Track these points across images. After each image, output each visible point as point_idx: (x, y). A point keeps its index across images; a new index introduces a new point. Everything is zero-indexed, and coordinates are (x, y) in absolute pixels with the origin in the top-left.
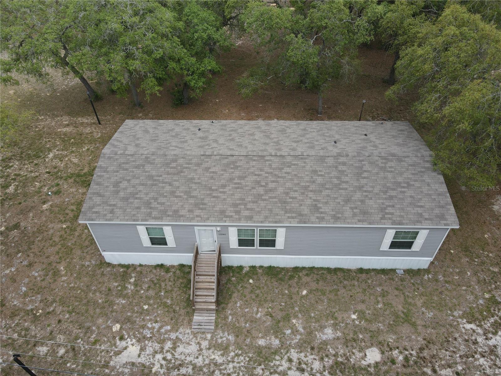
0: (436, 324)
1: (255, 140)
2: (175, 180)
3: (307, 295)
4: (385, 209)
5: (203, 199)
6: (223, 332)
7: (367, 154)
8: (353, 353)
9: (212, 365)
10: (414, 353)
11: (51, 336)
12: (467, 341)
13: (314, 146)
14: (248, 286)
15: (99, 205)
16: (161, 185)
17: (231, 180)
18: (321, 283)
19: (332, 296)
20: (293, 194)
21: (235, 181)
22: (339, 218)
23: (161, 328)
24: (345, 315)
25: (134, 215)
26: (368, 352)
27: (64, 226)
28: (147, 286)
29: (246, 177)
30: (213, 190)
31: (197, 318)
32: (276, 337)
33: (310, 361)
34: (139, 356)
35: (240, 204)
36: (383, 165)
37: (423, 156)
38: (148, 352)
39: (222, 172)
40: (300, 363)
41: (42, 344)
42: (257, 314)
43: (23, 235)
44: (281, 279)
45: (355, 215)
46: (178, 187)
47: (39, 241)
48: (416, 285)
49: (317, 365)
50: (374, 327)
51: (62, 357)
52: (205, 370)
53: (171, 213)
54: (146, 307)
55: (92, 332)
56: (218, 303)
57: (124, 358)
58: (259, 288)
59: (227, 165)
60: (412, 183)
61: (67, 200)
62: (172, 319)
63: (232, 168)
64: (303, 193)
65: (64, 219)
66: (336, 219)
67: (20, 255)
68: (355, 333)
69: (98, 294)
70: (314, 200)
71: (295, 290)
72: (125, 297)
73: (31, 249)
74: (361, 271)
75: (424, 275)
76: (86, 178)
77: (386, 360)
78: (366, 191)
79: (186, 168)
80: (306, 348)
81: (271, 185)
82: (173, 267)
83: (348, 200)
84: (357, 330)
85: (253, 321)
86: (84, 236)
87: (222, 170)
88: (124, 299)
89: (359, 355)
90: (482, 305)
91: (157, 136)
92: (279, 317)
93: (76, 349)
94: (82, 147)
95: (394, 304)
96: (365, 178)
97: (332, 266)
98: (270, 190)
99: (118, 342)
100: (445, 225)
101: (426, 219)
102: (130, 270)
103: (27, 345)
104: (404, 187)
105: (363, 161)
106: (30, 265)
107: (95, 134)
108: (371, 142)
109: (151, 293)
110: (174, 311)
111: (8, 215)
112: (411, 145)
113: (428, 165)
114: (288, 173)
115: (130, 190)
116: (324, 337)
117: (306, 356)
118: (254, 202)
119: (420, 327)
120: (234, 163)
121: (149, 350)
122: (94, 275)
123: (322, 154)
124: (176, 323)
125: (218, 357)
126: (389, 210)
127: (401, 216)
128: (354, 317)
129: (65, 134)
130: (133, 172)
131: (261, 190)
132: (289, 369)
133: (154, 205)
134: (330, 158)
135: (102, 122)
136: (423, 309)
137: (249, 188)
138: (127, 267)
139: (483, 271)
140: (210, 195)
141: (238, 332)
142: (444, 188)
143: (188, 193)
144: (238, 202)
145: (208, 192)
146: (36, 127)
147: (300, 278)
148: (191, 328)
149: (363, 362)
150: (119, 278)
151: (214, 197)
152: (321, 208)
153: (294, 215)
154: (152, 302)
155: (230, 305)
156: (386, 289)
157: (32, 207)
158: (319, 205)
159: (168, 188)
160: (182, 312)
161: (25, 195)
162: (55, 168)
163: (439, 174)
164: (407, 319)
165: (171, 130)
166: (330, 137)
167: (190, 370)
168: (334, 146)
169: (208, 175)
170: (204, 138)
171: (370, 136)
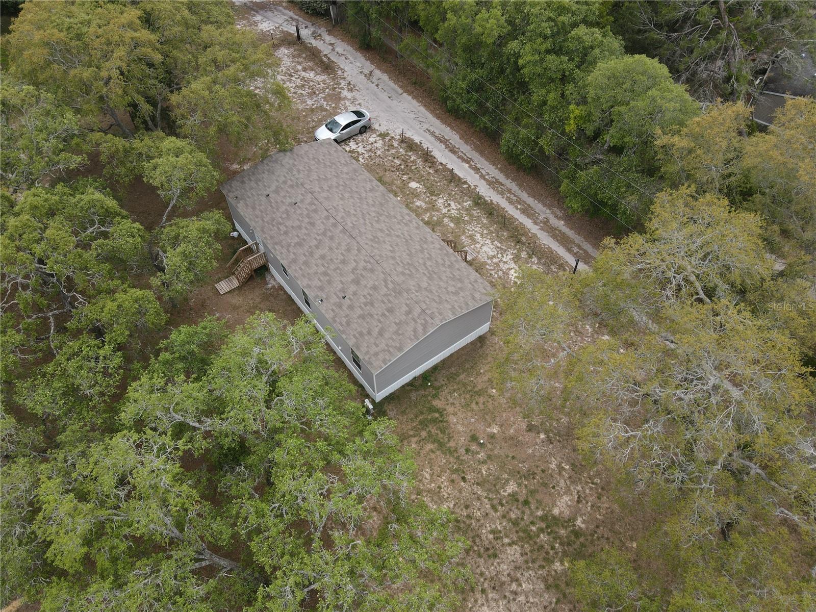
1: (331, 249)
8: (420, 192)
10: (397, 173)
12: (372, 159)
17: (388, 235)
20: (371, 202)
21: (388, 232)
23: (491, 270)
26: (414, 187)
33: (441, 204)
49: (440, 201)
50: (398, 190)
53: (445, 252)
61: (473, 420)
77: (411, 180)
78: (337, 174)
79: (402, 263)
80: (436, 209)
81: (373, 214)
83: (352, 179)
84: (405, 195)
89: (419, 190)
96: (326, 176)
98: (378, 213)
104: (318, 160)
105: (310, 180)
114: (356, 211)
115: (451, 283)
116: (423, 204)
117: (440, 206)
118: (395, 218)
120: (372, 240)
121: (507, 266)
124: (482, 265)
125: (478, 236)
126: (343, 162)
128: (399, 199)
131: (383, 218)
133: (447, 263)
137: (387, 224)
140: (411, 240)
143: (422, 251)
144: (403, 225)
149: (421, 187)
151: (411, 237)
152: (370, 188)
153: (387, 198)
162: (453, 481)
165: (362, 317)
166: (287, 212)
167: (496, 242)
168: (302, 201)
169: (396, 249)
170: (357, 282)
171: (266, 193)
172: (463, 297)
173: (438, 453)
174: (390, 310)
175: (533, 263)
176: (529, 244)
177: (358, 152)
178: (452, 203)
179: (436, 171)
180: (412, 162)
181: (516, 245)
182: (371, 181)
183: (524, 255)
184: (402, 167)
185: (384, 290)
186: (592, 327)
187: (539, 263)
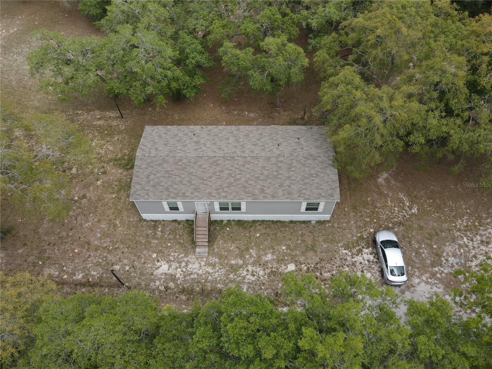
0: (327, 251)
1: (229, 143)
2: (182, 174)
3: (259, 236)
4: (302, 191)
5: (199, 186)
6: (213, 257)
7: (296, 155)
8: (281, 267)
9: (207, 274)
10: (313, 266)
11: (120, 260)
12: (341, 259)
13: (265, 149)
14: (226, 232)
15: (140, 190)
16: (174, 177)
17: (215, 173)
18: (267, 230)
19: (273, 237)
20: (250, 182)
21: (217, 174)
22: (275, 196)
23: (179, 255)
24: (279, 247)
25: (160, 196)
26: (289, 266)
27: (114, 196)
28: (168, 232)
29: (223, 171)
30: (204, 180)
31: (198, 250)
32: (241, 259)
33: (258, 271)
34: (168, 270)
35: (220, 189)
36: (304, 162)
37: (328, 156)
38: (173, 268)
39: (209, 168)
40: (253, 272)
41: (116, 265)
42: (231, 247)
43: (90, 203)
44: (245, 228)
45: (284, 194)
46: (184, 178)
47: (100, 206)
48: (321, 230)
49: (261, 273)
50: (294, 253)
51: (128, 271)
52: (203, 276)
53: (181, 195)
54: (169, 244)
55: (142, 258)
56: (209, 242)
57: (160, 271)
58: (232, 233)
59: (212, 163)
60: (319, 174)
61: (111, 178)
62: (184, 251)
63: (215, 165)
64: (256, 182)
65: (112, 191)
66: (273, 197)
67: (91, 215)
68: (284, 256)
69: (141, 237)
70: (262, 186)
71: (252, 234)
72: (157, 239)
73: (97, 211)
74: (291, 222)
75: (327, 224)
76: (121, 162)
77: (297, 269)
78: (292, 180)
79: (188, 165)
80: (256, 264)
81: (238, 176)
82: (182, 221)
83: (281, 186)
84: (284, 254)
85: (229, 251)
86: (127, 203)
87: (210, 167)
88: (156, 240)
89: (284, 267)
90: (354, 240)
91: (168, 141)
92: (243, 249)
93: (135, 266)
94: (113, 137)
95: (307, 240)
96: (293, 171)
97: (275, 219)
98: (237, 180)
99: (156, 263)
100: (333, 200)
101: (323, 197)
102: (157, 223)
103: (108, 265)
104: (314, 177)
105: (293, 159)
106: (99, 221)
107: (121, 126)
108: (301, 144)
109: (171, 236)
110: (185, 246)
111: (77, 189)
112: (324, 147)
113: (330, 162)
115: (156, 180)
116: (267, 259)
117: (256, 269)
118: (228, 187)
119: (318, 253)
120: (216, 161)
121: (174, 267)
122: (137, 227)
123: (269, 155)
124: (187, 253)
126: (304, 191)
127: (310, 195)
128: (284, 248)
129: (99, 126)
130: (156, 168)
131: (232, 180)
132: (247, 275)
133: (171, 189)
134: (273, 158)
135: (124, 116)
136: (322, 243)
137: (225, 178)
138: (156, 221)
139: (360, 221)
140: (203, 183)
141: (220, 257)
142: (336, 178)
143: (189, 182)
144: (219, 187)
145: (201, 181)
146: (78, 121)
147: (256, 227)
148: (195, 256)
149: (286, 271)
150: (152, 228)
151: (205, 184)
152: (265, 190)
153: (250, 195)
154: (172, 241)
155: (216, 243)
156: (304, 232)
157: (90, 183)
158: (264, 189)
159: (178, 179)
160: (190, 247)
161: (84, 175)
162: (99, 154)
163: (335, 168)
164: (313, 248)
165: (176, 135)
166: (276, 140)
167: (196, 276)
168: (277, 148)
169: (201, 170)
170: (197, 142)
171: (301, 139)
172: (143, 178)
173: (114, 157)
174: (166, 144)
175: (161, 285)
176: (177, 297)
177: (357, 255)
178: (253, 279)
181: (183, 287)
183: (172, 285)
184: (318, 274)
186: (93, 276)
187: (157, 288)
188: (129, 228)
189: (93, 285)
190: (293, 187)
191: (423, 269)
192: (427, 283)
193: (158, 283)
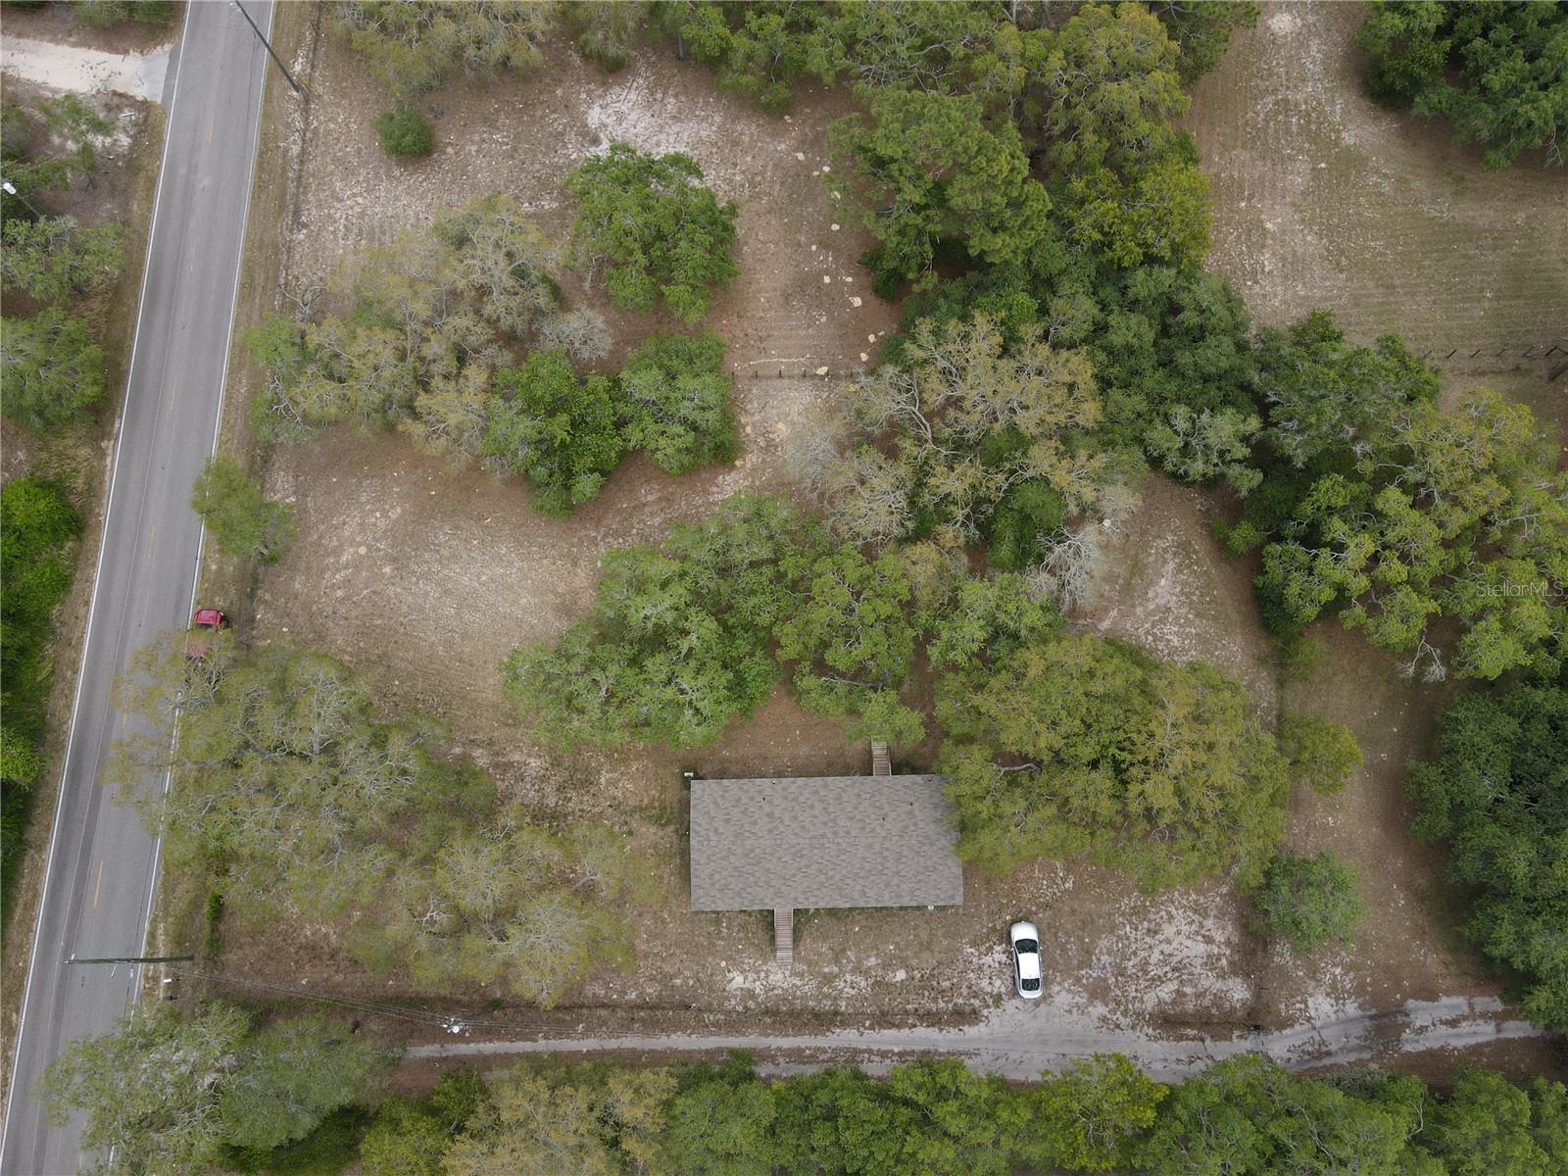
0: (948, 949)
1: (815, 816)
2: (756, 871)
3: (858, 931)
6: (799, 964)
8: (888, 974)
9: (794, 987)
10: (928, 972)
11: (680, 972)
12: (965, 961)
13: (865, 827)
14: (814, 925)
15: (703, 896)
17: (799, 868)
18: (869, 921)
19: (877, 931)
20: (847, 881)
21: (803, 871)
23: (755, 962)
24: (885, 947)
25: (731, 904)
26: (898, 973)
27: (652, 874)
28: (737, 929)
29: (810, 865)
31: (779, 954)
32: (836, 966)
33: (859, 981)
34: (744, 983)
36: (918, 849)
37: (950, 839)
39: (792, 862)
40: (852, 983)
41: (676, 978)
42: (822, 948)
44: (838, 918)
48: (941, 920)
49: (863, 984)
51: (693, 987)
52: (790, 991)
54: (740, 947)
55: (707, 968)
56: (794, 941)
57: (734, 985)
58: (822, 926)
59: (795, 854)
60: (937, 867)
61: (642, 842)
62: (761, 956)
63: (799, 857)
65: (648, 865)
68: (891, 959)
69: (701, 938)
71: (849, 928)
72: (722, 939)
74: (901, 908)
77: (909, 978)
79: (763, 858)
80: (856, 972)
81: (831, 873)
82: (755, 911)
83: (887, 885)
84: (893, 957)
85: (820, 954)
87: (792, 859)
88: (722, 941)
89: (891, 975)
90: (984, 933)
91: (729, 814)
92: (838, 950)
93: (700, 980)
94: (629, 766)
95: (922, 935)
96: (903, 863)
99: (727, 974)
102: (720, 915)
103: (666, 979)
106: (640, 915)
108: (914, 816)
109: (741, 935)
110: (762, 949)
113: (953, 848)
114: (843, 861)
116: (869, 964)
117: (856, 978)
118: (818, 890)
119: (936, 953)
121: (750, 979)
122: (693, 922)
123: (870, 840)
124: (765, 959)
125: (797, 982)
126: (917, 893)
128: (891, 947)
130: (721, 863)
132: (845, 987)
136: (942, 939)
138: (718, 912)
139: (995, 901)
141: (809, 963)
142: (959, 871)
147: (853, 917)
148: (776, 962)
149: (894, 980)
150: (714, 923)
154: (743, 942)
155: (803, 943)
156: (918, 923)
160: (768, 950)
162: (615, 799)
163: (959, 858)
164: (928, 947)
165: (739, 800)
166: (880, 808)
167: (781, 992)
168: (882, 826)
170: (770, 815)
171: (916, 805)
172: (706, 880)
173: (638, 803)
174: (727, 821)
175: (738, 1004)
176: (760, 1021)
177: (986, 955)
178: (853, 992)
179: (906, 1012)
180: (935, 1000)
181: (766, 1007)
182: (878, 902)
183: (751, 1004)
184: (935, 983)
185: (747, 827)
186: (650, 994)
187: (734, 1009)
188: (682, 924)
189: (653, 1008)
190: (903, 886)
191: (1067, 973)
192: (1069, 991)
193: (733, 1002)
